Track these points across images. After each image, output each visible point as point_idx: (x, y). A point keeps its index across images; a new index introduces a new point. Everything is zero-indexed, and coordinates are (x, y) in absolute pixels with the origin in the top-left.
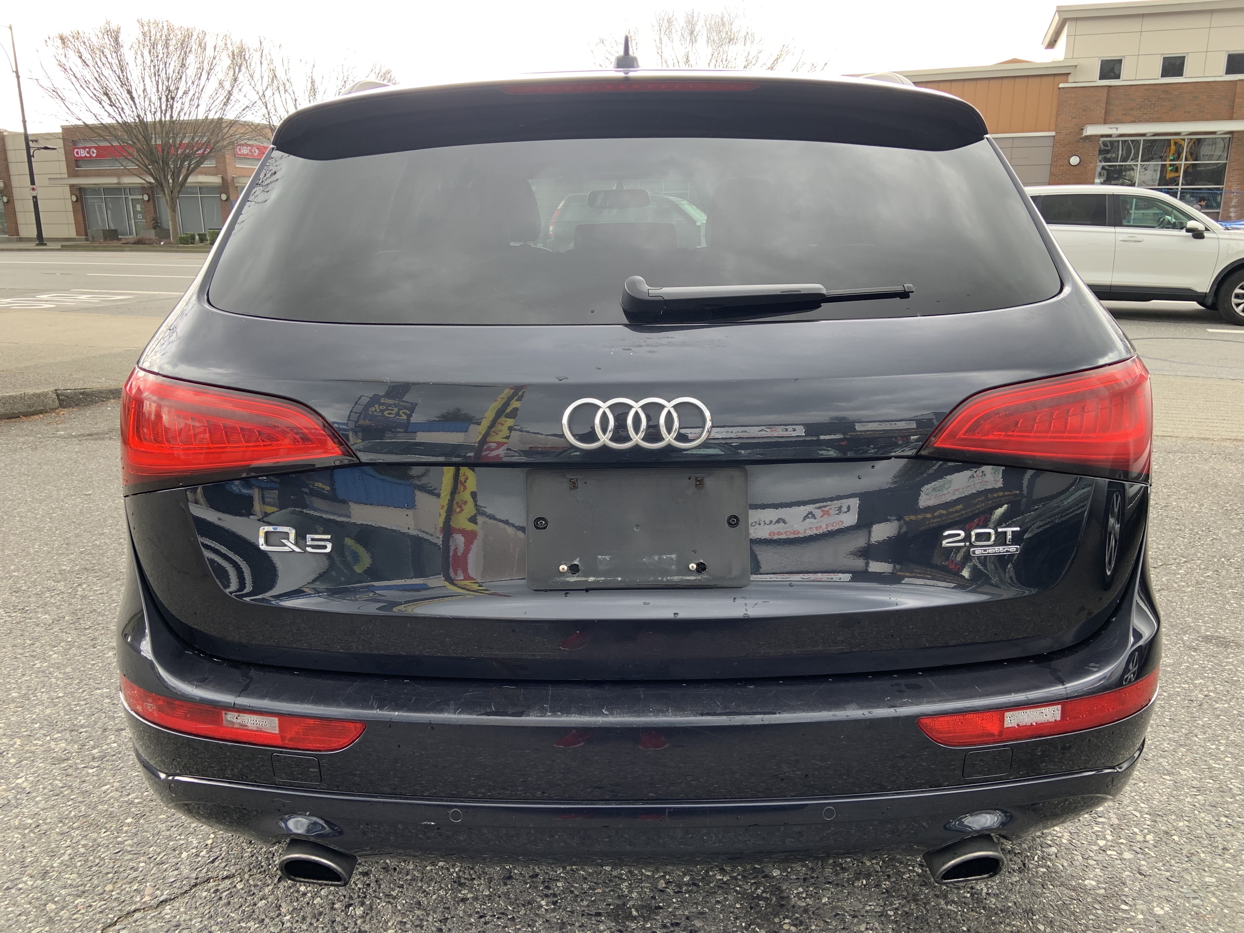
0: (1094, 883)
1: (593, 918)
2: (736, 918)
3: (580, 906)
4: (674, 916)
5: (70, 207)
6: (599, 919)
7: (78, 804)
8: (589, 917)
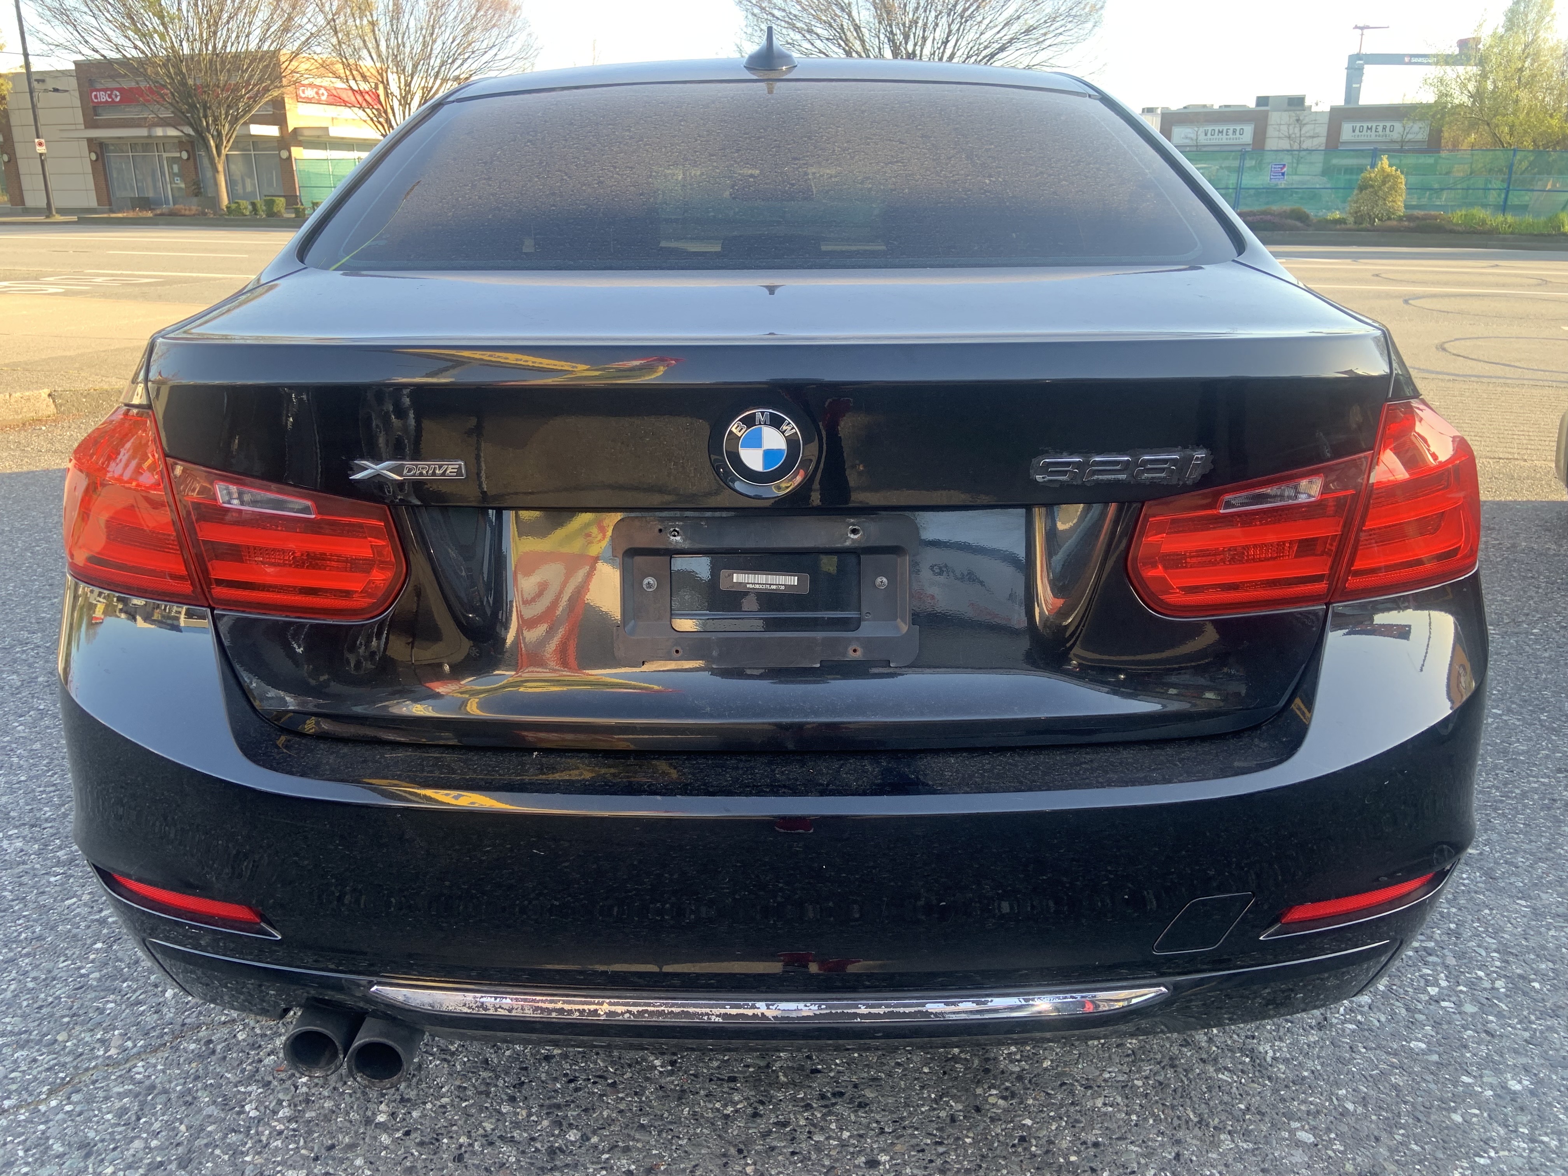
0: (1423, 1046)
1: (725, 1085)
2: (922, 1087)
3: (708, 1068)
4: (837, 1082)
5: (89, 169)
6: (732, 1085)
7: (31, 923)
8: (719, 1083)
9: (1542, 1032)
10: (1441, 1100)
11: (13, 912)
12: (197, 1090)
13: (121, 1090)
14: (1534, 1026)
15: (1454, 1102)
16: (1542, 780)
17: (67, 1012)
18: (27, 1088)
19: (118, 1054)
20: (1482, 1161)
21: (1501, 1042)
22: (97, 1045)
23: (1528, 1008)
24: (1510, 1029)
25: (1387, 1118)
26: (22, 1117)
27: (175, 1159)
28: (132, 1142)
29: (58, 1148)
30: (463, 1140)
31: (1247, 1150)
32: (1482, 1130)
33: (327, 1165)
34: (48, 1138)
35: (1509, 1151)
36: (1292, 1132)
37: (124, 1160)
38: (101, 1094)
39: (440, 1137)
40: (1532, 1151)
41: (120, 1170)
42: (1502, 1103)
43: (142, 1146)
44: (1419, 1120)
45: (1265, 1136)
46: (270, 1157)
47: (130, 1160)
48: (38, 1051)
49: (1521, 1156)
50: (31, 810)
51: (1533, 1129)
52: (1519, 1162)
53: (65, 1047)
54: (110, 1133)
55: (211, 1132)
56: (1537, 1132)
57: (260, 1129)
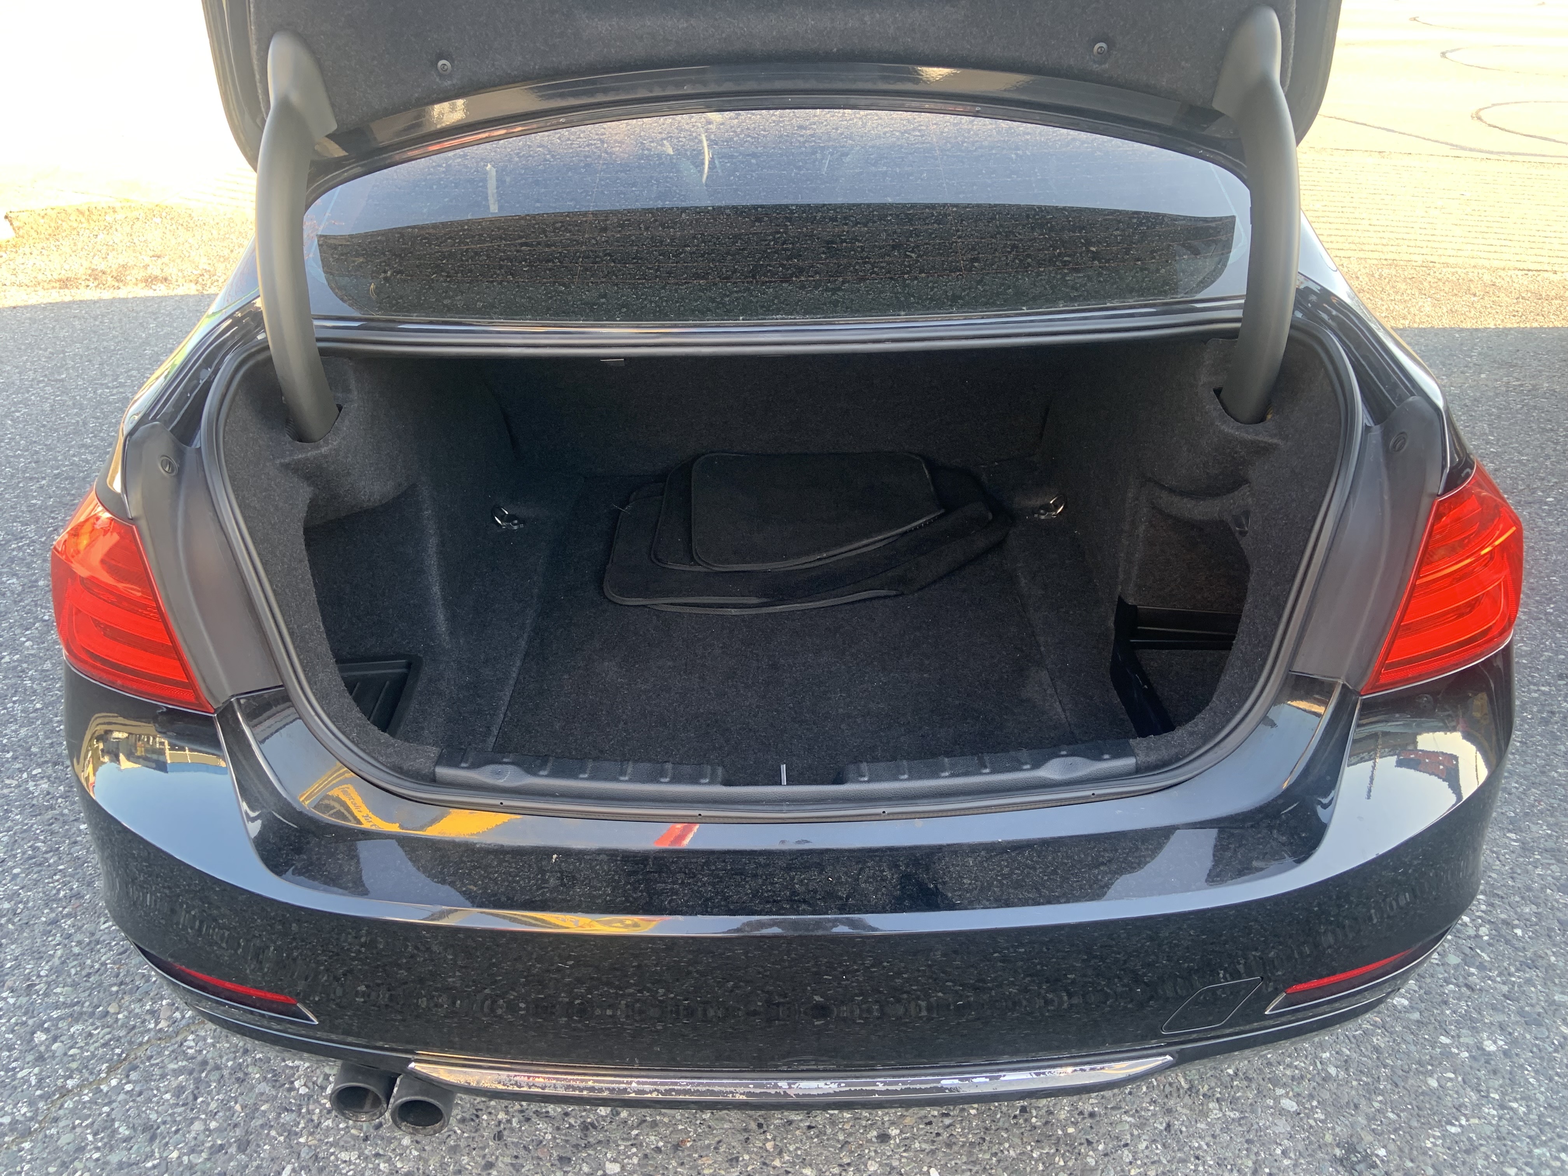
9: (1520, 986)
10: (1419, 1063)
11: (49, 866)
12: (248, 1066)
13: (176, 1066)
14: (1513, 979)
15: (1432, 1065)
16: (1543, 688)
17: (113, 980)
18: (86, 1066)
19: (169, 1026)
20: (1453, 1130)
21: (1480, 997)
22: (148, 1017)
23: (1509, 958)
24: (1489, 982)
25: (1367, 1084)
26: (86, 1098)
27: (235, 1142)
28: (192, 1123)
29: (124, 1131)
30: (501, 1116)
31: (1233, 1119)
32: (1456, 1096)
33: (377, 1144)
34: (113, 1120)
35: (1479, 1118)
36: (1277, 1099)
37: (186, 1144)
38: (157, 1071)
39: (480, 1113)
40: (1500, 1118)
41: (185, 1154)
42: (1476, 1065)
43: (203, 1128)
44: (1397, 1085)
45: (1251, 1104)
46: (323, 1137)
47: (193, 1143)
48: (93, 1024)
49: (1490, 1124)
50: (52, 745)
51: (1504, 1094)
52: (1488, 1130)
53: (117, 1020)
54: (170, 1115)
55: (265, 1112)
56: (1507, 1098)
57: (311, 1107)
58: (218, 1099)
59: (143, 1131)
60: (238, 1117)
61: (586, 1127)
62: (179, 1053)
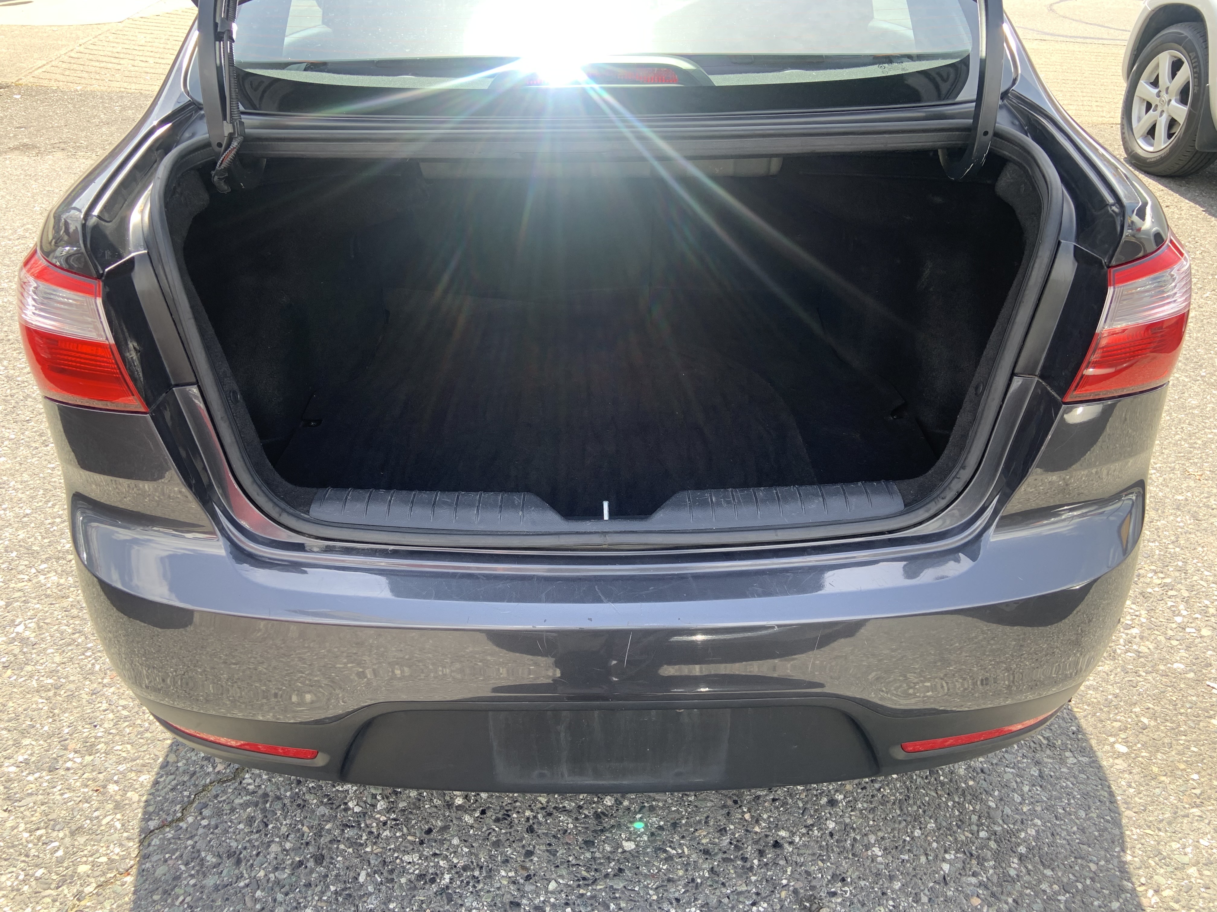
58: (287, 824)
59: (229, 857)
60: (308, 836)
61: (598, 816)
62: (241, 790)
